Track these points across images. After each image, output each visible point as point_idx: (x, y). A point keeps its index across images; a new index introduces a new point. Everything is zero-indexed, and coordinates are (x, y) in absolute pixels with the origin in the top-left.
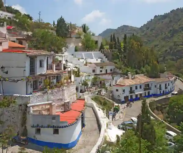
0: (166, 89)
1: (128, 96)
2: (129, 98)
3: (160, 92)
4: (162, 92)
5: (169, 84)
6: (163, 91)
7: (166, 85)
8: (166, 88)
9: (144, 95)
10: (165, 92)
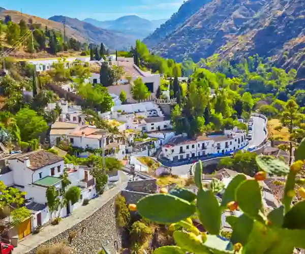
0: (227, 149)
1: (177, 157)
2: (179, 158)
3: (218, 152)
4: (220, 152)
5: (231, 142)
6: (223, 151)
7: (227, 143)
8: (227, 146)
9: (198, 155)
10: (225, 151)
